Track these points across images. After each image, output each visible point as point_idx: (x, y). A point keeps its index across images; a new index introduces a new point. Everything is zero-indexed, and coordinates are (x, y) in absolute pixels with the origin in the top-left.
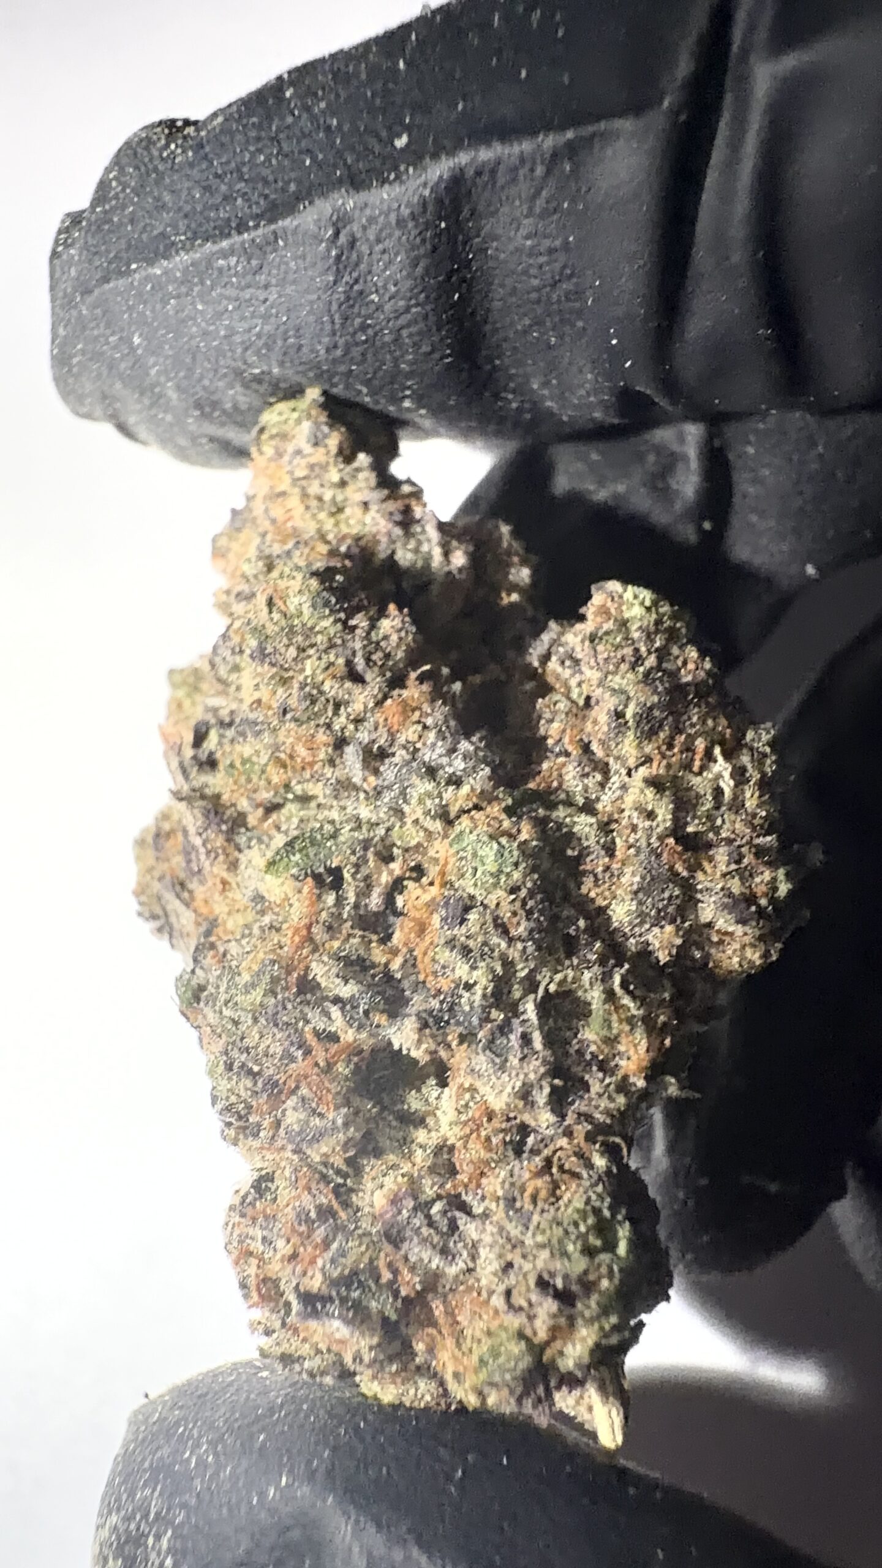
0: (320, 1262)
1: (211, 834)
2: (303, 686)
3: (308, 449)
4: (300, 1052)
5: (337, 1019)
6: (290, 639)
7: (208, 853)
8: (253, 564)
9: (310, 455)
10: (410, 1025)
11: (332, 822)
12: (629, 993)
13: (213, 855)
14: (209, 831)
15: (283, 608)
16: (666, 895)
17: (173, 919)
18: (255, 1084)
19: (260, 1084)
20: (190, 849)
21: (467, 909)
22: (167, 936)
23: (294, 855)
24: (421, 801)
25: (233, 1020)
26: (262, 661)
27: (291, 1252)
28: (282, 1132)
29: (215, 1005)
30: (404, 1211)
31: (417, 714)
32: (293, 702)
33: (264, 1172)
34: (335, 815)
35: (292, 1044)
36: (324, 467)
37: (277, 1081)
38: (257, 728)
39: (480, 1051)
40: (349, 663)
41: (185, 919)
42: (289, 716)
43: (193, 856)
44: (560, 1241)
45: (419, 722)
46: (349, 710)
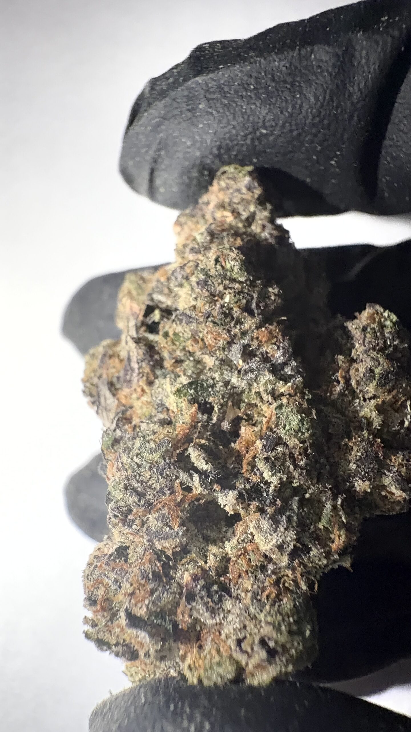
0: (147, 602)
1: (144, 364)
2: (222, 306)
3: (244, 190)
4: (169, 492)
5: (196, 481)
6: (222, 281)
7: (139, 373)
8: (203, 237)
9: (244, 194)
10: (232, 495)
11: (213, 379)
12: (343, 509)
13: (141, 375)
14: (143, 363)
15: (223, 264)
16: (372, 466)
17: (102, 400)
18: (140, 500)
19: (142, 503)
20: (128, 368)
21: (278, 444)
22: (96, 408)
23: (191, 390)
24: (266, 383)
25: (138, 464)
26: (203, 287)
27: (131, 591)
28: (144, 529)
29: (129, 454)
30: (199, 586)
31: (275, 340)
32: (215, 313)
33: (124, 545)
34: (216, 376)
35: (166, 486)
36: (248, 203)
37: (152, 503)
38: (191, 320)
39: (266, 519)
40: (249, 303)
41: (111, 401)
42: (210, 319)
43: (129, 373)
44: (279, 624)
45: (275, 344)
46: (242, 327)
